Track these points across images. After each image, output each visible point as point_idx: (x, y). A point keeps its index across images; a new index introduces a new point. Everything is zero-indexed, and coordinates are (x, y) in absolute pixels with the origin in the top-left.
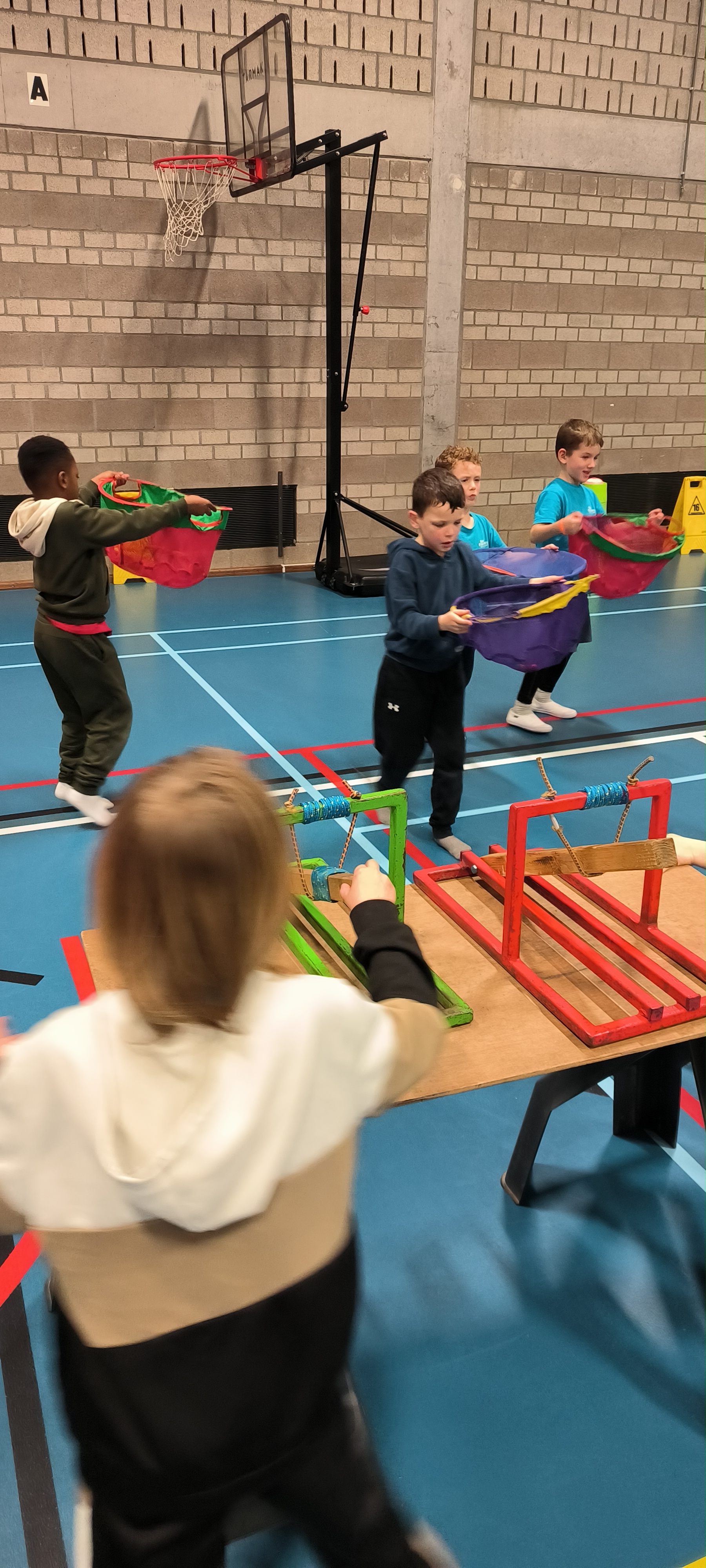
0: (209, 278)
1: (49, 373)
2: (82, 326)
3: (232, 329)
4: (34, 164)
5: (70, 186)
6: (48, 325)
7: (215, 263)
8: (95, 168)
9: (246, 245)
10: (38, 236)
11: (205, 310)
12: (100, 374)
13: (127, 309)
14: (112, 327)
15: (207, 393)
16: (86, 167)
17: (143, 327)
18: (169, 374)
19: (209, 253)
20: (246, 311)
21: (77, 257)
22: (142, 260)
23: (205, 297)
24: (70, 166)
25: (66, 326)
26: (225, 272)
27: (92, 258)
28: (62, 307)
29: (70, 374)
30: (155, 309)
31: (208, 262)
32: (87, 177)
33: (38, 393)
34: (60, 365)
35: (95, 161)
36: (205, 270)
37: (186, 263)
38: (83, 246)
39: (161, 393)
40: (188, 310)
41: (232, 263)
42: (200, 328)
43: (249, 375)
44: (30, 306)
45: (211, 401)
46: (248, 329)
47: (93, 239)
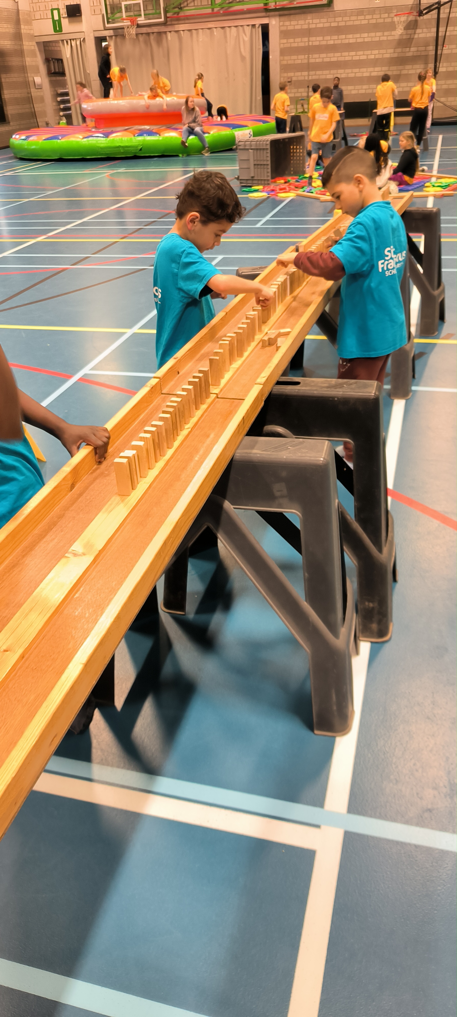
0: (414, 40)
1: (371, 69)
2: (380, 56)
3: (419, 54)
4: (375, 16)
5: (381, 21)
6: (373, 57)
7: (416, 36)
8: (389, 15)
9: (425, 30)
10: (373, 34)
11: (413, 49)
12: (384, 69)
13: (392, 51)
14: (388, 56)
15: (411, 72)
16: (386, 15)
17: (396, 55)
18: (400, 67)
19: (415, 33)
20: (423, 48)
21: (382, 38)
22: (397, 37)
23: (412, 46)
24: (383, 16)
25: (377, 57)
26: (419, 38)
27: (385, 38)
28: (376, 52)
29: (377, 69)
30: (399, 50)
31: (414, 36)
32: (386, 18)
33: (368, 74)
34: (374, 67)
35: (389, 13)
36: (413, 38)
37: (408, 37)
38: (383, 36)
39: (398, 73)
40: (408, 49)
41: (421, 35)
42: (410, 54)
43: (422, 66)
44: (369, 52)
45: (411, 74)
46: (423, 53)
47: (386, 33)
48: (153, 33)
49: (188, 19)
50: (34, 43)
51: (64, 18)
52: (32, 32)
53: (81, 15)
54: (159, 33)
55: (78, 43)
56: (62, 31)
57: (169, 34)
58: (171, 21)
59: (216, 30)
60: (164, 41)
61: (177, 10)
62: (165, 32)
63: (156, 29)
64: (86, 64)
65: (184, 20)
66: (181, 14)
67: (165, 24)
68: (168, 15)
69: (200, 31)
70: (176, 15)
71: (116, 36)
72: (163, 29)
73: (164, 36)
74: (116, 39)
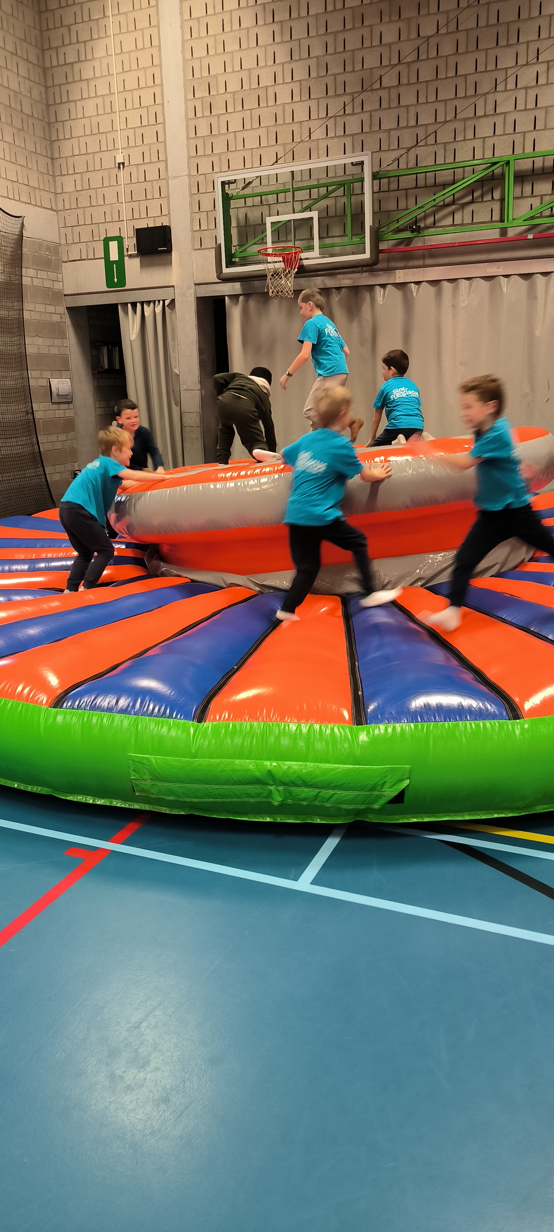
48: (339, 289)
49: (432, 256)
50: (62, 309)
51: (130, 256)
52: (58, 286)
53: (169, 251)
54: (355, 290)
55: (159, 309)
56: (124, 285)
57: (379, 291)
58: (388, 260)
59: (508, 282)
60: (366, 307)
61: (407, 235)
62: (371, 288)
63: (346, 281)
64: (172, 355)
65: (424, 257)
66: (418, 243)
67: (369, 267)
68: (382, 246)
69: (464, 284)
70: (402, 247)
71: (247, 295)
72: (364, 279)
73: (367, 296)
74: (246, 301)
